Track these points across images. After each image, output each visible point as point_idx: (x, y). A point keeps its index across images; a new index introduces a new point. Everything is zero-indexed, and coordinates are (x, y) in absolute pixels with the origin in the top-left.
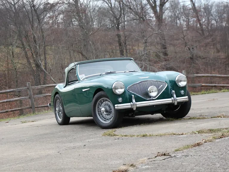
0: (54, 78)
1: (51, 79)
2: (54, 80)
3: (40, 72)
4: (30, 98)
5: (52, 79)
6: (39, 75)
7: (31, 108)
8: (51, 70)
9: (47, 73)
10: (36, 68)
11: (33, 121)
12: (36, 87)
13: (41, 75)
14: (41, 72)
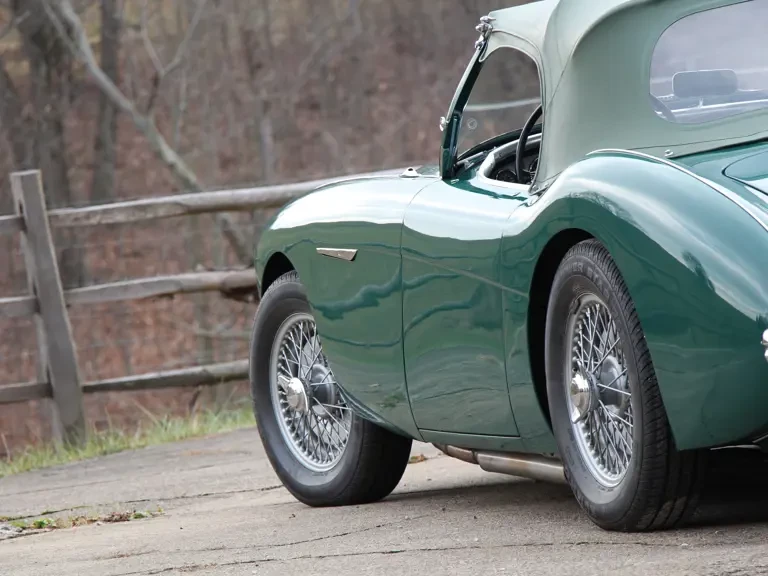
0: (181, 151)
1: (158, 155)
2: (181, 166)
3: (65, 100)
4: (37, 307)
5: (170, 155)
6: (59, 127)
7: (47, 391)
8: (156, 81)
9: (127, 104)
10: (35, 65)
11: (123, 518)
12: (88, 215)
13: (71, 123)
14: (72, 98)
